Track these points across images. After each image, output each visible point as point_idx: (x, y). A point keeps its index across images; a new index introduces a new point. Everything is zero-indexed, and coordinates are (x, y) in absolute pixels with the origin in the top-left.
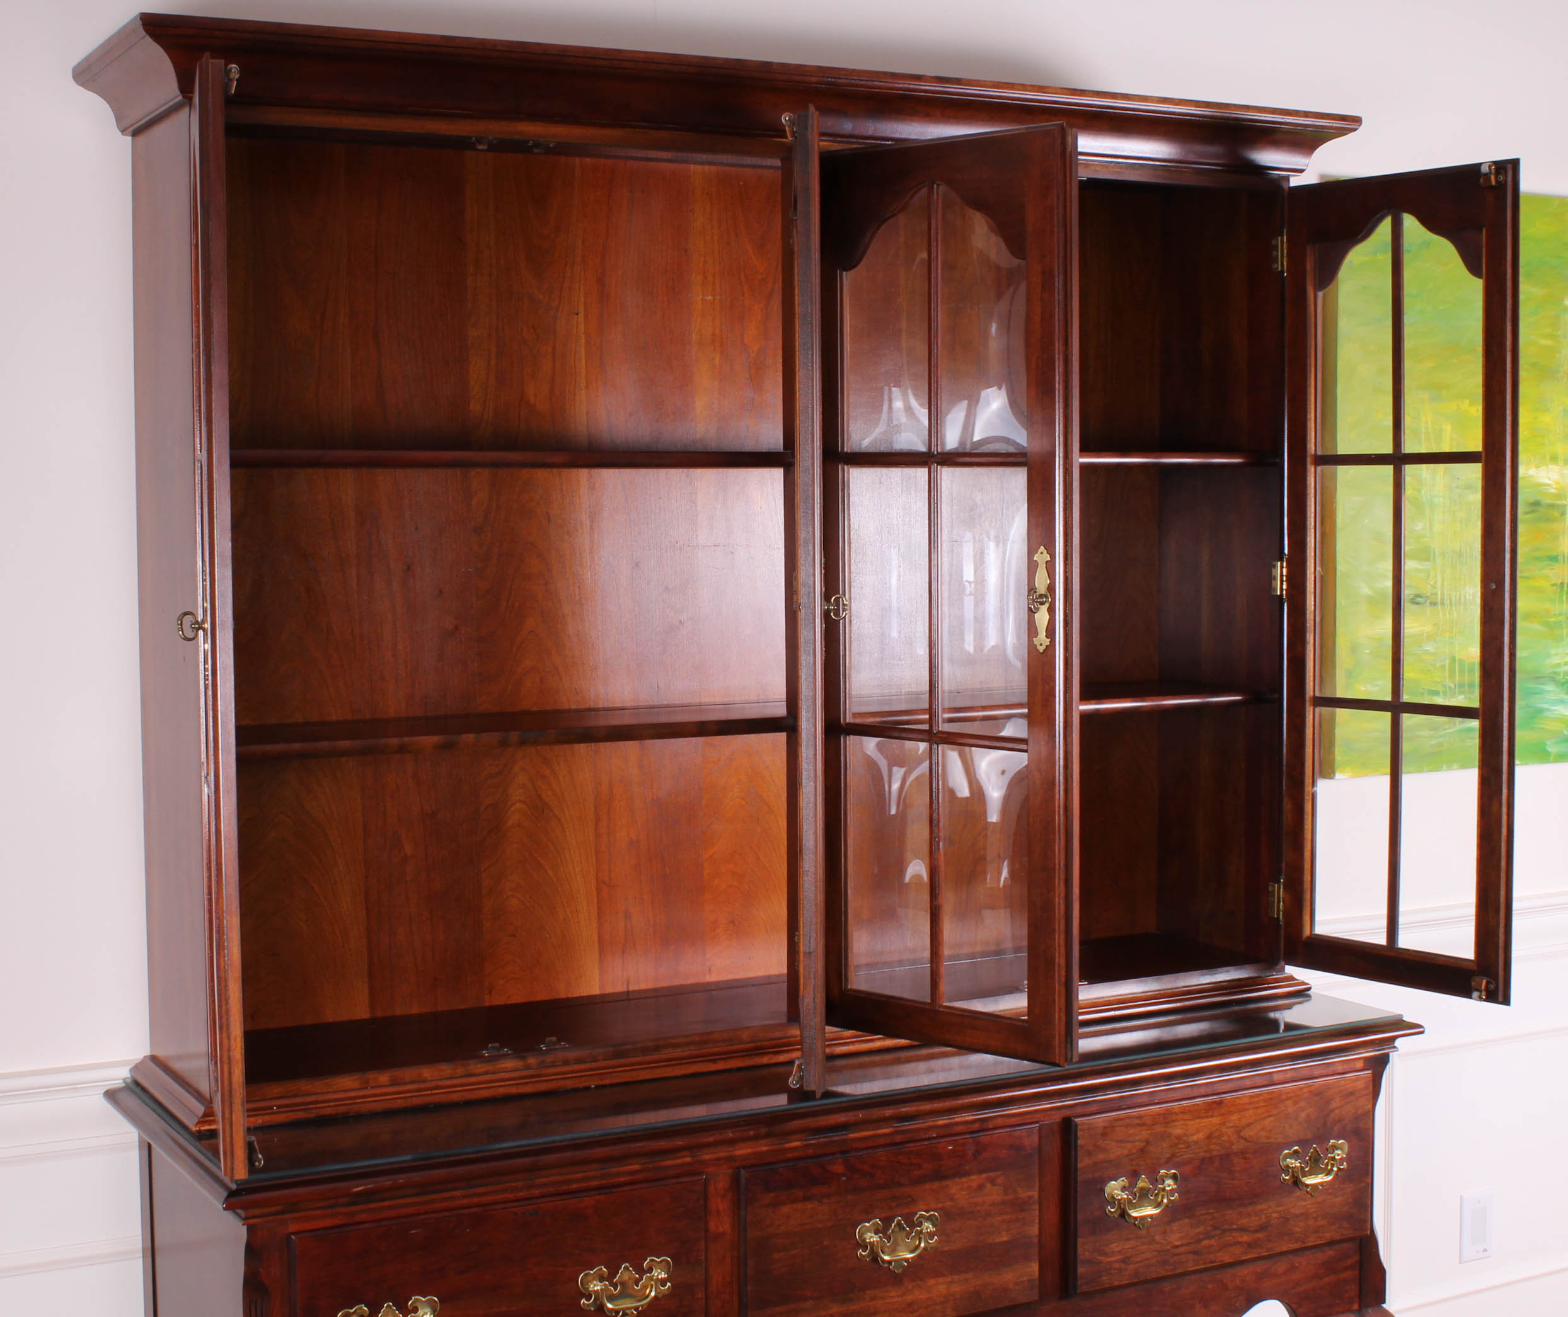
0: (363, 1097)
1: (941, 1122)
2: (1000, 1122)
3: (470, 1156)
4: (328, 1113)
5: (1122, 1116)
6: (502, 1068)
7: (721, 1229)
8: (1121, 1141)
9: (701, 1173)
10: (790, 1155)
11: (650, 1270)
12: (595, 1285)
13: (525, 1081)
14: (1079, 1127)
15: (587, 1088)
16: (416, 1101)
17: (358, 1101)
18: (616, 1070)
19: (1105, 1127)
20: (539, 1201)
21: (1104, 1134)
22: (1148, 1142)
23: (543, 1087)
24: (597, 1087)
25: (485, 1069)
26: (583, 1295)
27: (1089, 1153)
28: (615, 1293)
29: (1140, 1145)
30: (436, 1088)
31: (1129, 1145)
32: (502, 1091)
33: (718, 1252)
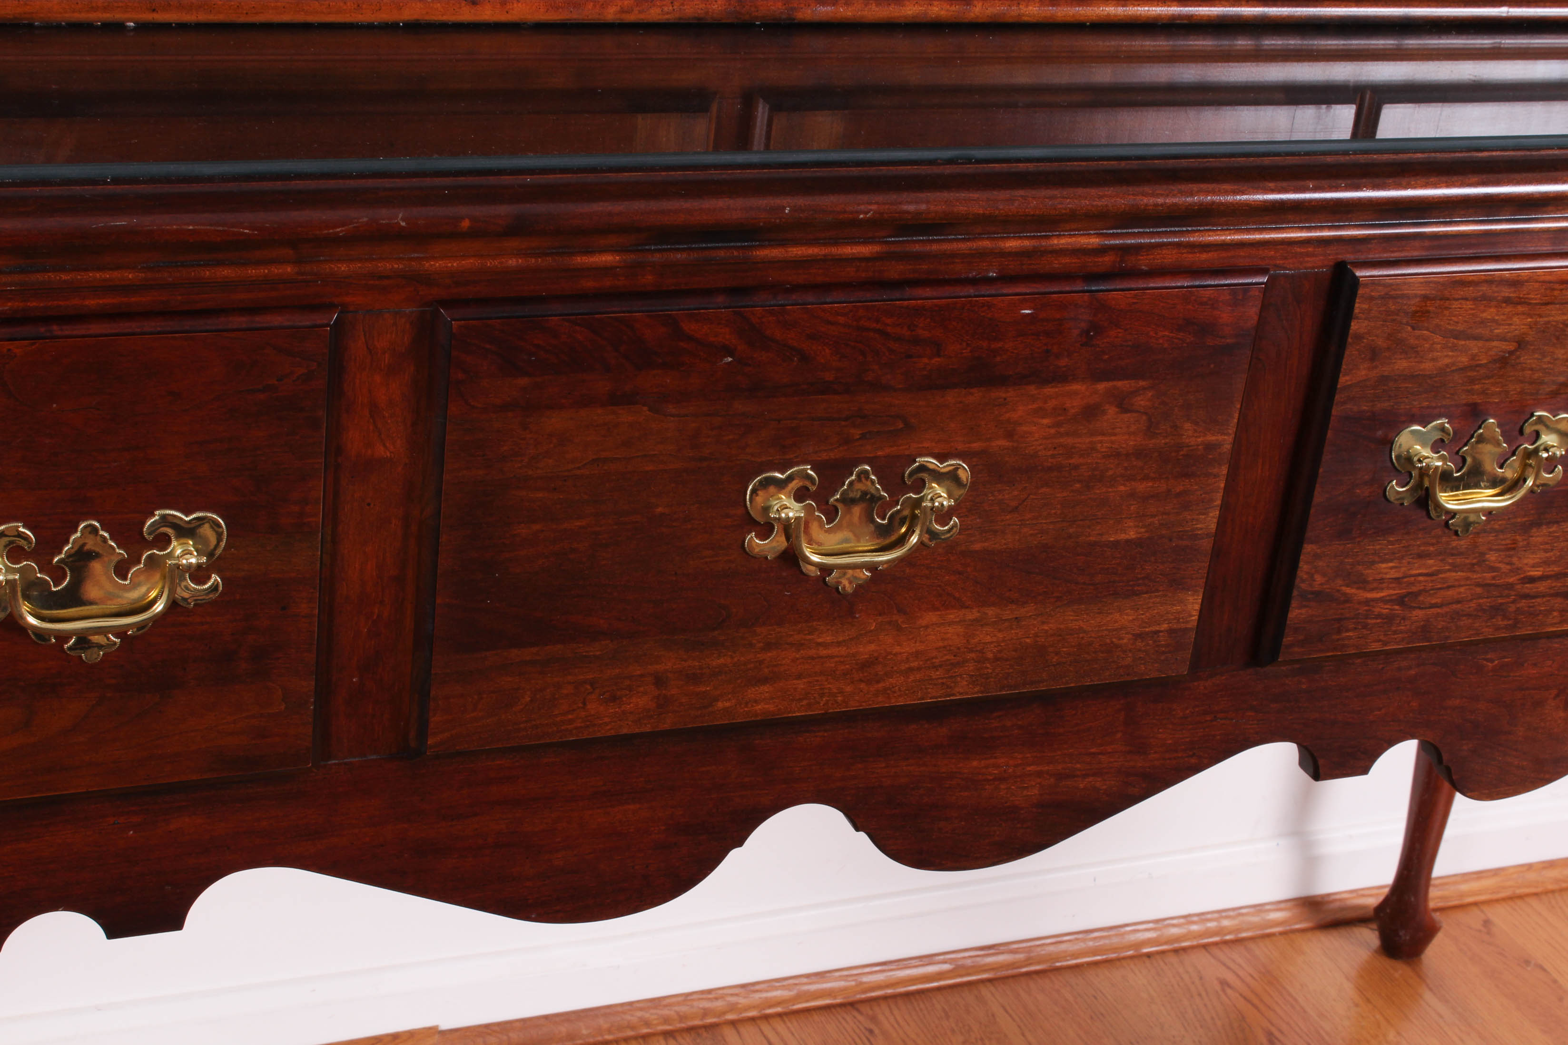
1: (1012, 244)
2: (1169, 258)
5: (1471, 277)
7: (381, 451)
8: (1457, 335)
9: (330, 307)
10: (589, 284)
11: (163, 541)
14: (1361, 291)
15: (118, 27)
19: (1426, 298)
21: (1420, 315)
22: (1521, 343)
24: (143, 27)
27: (1374, 354)
28: (54, 589)
29: (1500, 347)
31: (1474, 347)
33: (369, 505)
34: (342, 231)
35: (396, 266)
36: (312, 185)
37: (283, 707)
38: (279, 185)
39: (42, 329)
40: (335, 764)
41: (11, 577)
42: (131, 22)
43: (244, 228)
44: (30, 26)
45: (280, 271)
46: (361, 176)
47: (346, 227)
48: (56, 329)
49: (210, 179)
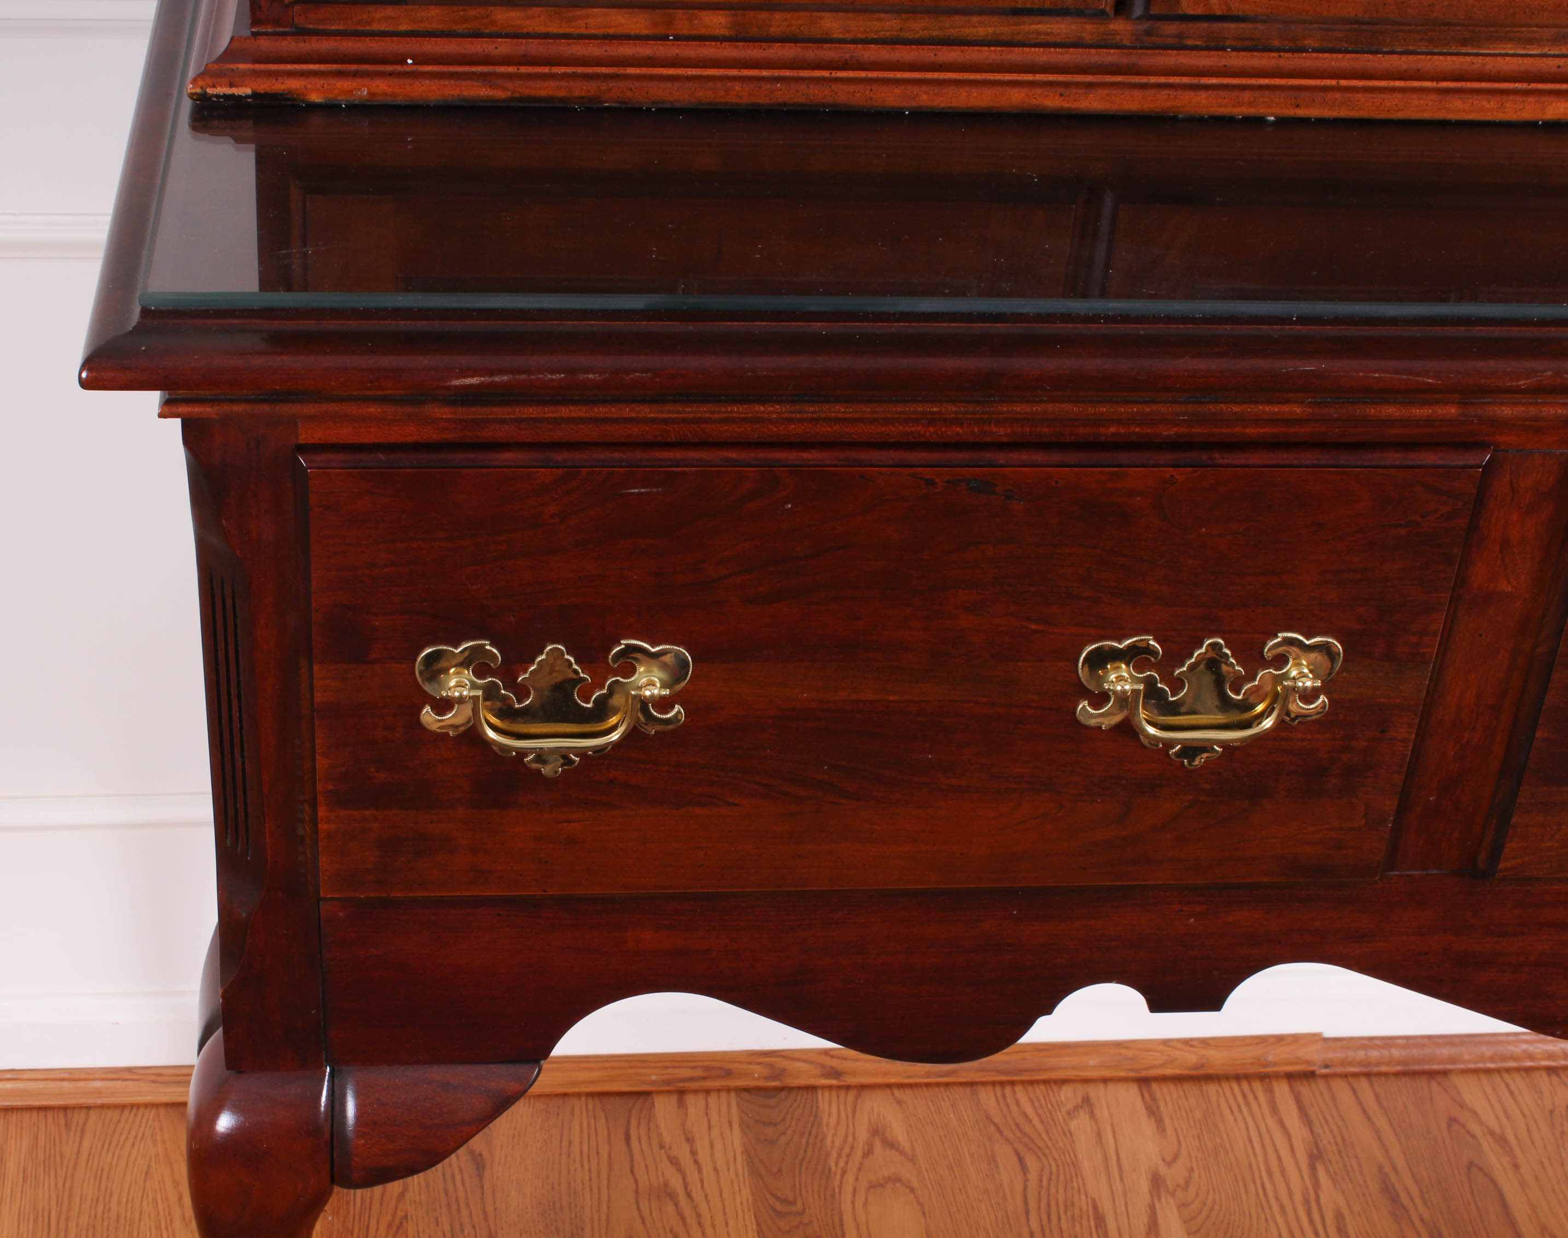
0: (650, 62)
3: (817, 326)
4: (543, 93)
6: (1039, 33)
7: (1503, 586)
11: (1280, 661)
12: (1120, 678)
13: (1089, 78)
15: (1259, 121)
16: (783, 95)
17: (631, 71)
18: (1343, 83)
20: (1001, 457)
23: (1130, 102)
24: (1283, 122)
25: (990, 30)
26: (1084, 693)
28: (1171, 699)
30: (844, 66)
32: (1016, 98)
33: (1481, 635)
34: (1524, 385)
35: (1560, 411)
36: (1496, 332)
37: (1363, 822)
38: (1461, 331)
39: (1204, 457)
40: (1395, 875)
41: (1136, 687)
42: (1272, 116)
43: (1429, 378)
44: (1175, 119)
45: (1444, 411)
46: (1543, 322)
47: (1530, 381)
48: (1218, 457)
49: (1393, 321)
